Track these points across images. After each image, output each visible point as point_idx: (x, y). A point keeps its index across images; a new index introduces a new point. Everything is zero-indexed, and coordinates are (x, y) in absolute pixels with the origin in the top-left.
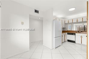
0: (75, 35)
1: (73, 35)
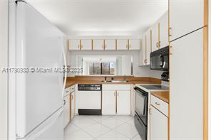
0: (101, 90)
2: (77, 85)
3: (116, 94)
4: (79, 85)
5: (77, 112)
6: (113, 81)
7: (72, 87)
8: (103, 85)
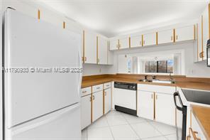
0: (136, 89)
1: (129, 88)
2: (113, 82)
3: (154, 97)
4: (115, 83)
5: (114, 107)
6: (154, 81)
7: (108, 84)
8: (138, 85)
